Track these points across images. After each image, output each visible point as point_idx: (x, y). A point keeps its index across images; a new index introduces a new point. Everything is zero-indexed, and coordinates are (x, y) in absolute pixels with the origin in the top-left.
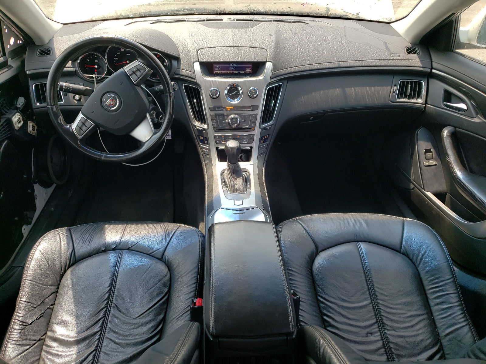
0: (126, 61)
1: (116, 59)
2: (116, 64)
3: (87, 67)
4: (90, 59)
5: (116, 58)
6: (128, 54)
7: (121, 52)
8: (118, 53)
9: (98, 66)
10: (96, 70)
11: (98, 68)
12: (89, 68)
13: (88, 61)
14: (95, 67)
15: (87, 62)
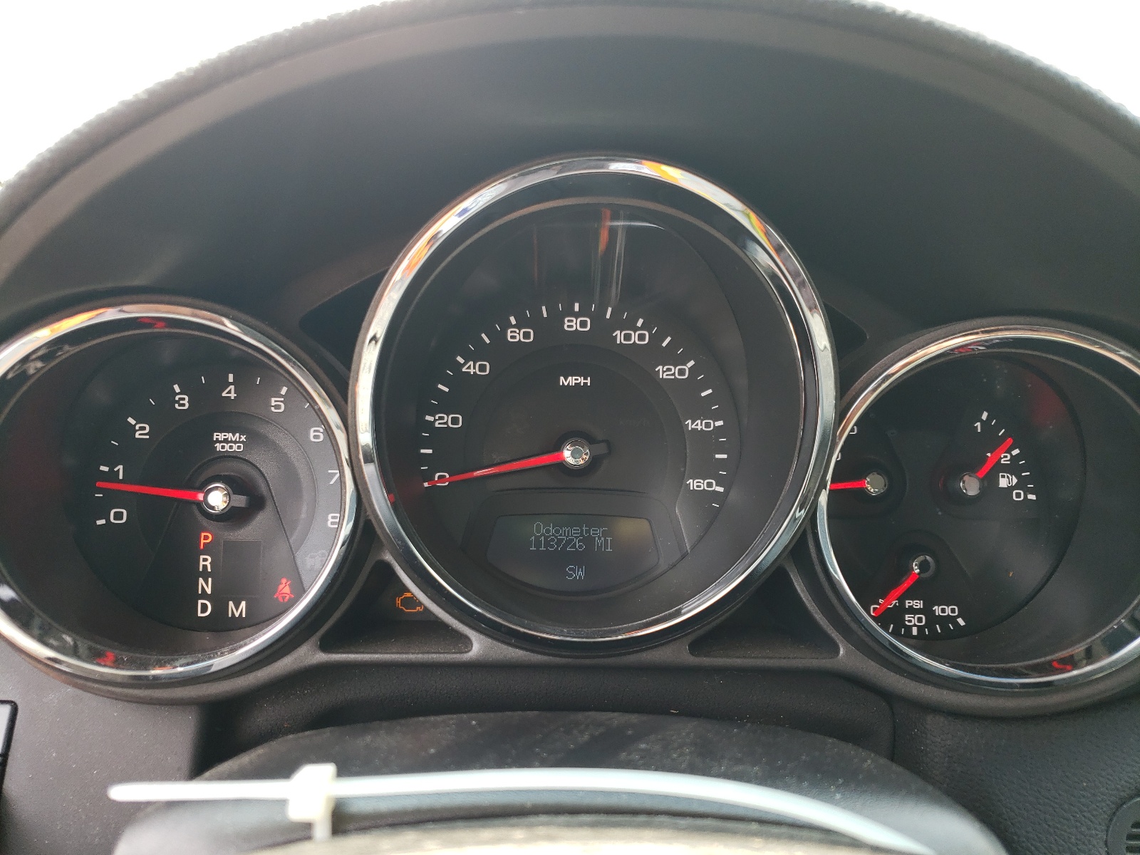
0: (559, 448)
1: (442, 421)
2: (442, 478)
3: (114, 499)
4: (161, 415)
5: (448, 419)
6: (572, 381)
7: (500, 352)
8: (471, 368)
9: (235, 485)
10: (206, 538)
11: (232, 517)
12: (142, 506)
13: (142, 432)
14: (203, 508)
15: (129, 450)
